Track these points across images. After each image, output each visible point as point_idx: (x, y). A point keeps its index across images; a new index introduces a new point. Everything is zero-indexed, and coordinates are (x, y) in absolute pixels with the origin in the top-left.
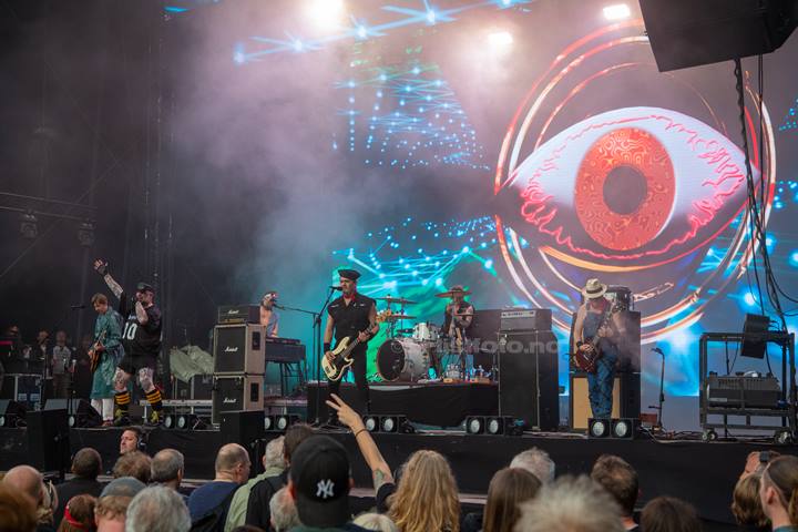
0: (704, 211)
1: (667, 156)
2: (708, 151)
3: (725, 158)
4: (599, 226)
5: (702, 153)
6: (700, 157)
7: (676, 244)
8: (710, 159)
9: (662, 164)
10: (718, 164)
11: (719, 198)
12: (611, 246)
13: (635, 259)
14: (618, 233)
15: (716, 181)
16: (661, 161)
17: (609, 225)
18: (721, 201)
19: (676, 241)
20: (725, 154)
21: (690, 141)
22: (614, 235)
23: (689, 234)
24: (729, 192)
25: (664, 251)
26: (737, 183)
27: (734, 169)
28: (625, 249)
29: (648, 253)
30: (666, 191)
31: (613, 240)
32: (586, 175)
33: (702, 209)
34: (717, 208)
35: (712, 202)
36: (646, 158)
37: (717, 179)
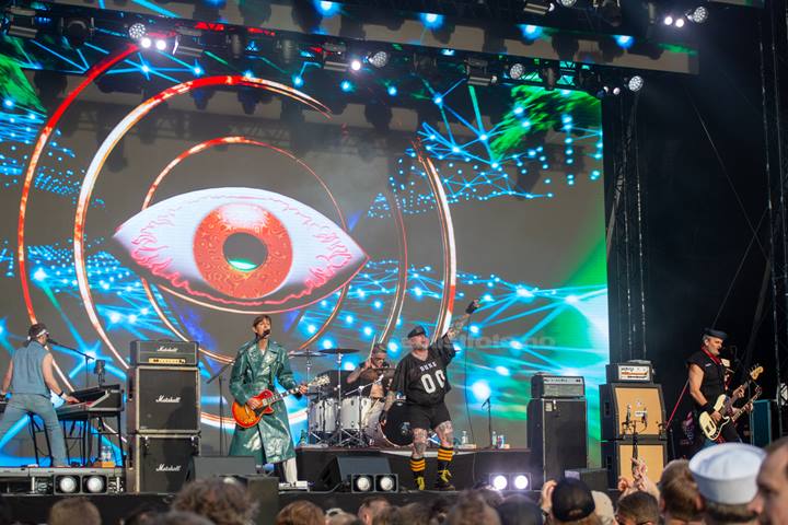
0: (318, 275)
1: (285, 231)
2: (321, 233)
3: (337, 240)
4: (217, 276)
5: (316, 234)
6: (314, 236)
7: (293, 299)
8: (323, 239)
9: (281, 236)
10: (330, 244)
11: (332, 269)
12: (230, 294)
13: (254, 306)
14: (237, 284)
16: (279, 234)
17: (229, 277)
18: (334, 271)
19: (292, 296)
20: (336, 237)
21: (306, 223)
22: (233, 285)
23: (304, 292)
24: (341, 265)
25: (281, 302)
26: (347, 260)
27: (342, 249)
28: (244, 297)
29: (267, 302)
30: (284, 257)
31: (232, 289)
32: (204, 234)
33: (316, 274)
34: (329, 275)
35: (325, 271)
36: (265, 230)
37: (330, 254)
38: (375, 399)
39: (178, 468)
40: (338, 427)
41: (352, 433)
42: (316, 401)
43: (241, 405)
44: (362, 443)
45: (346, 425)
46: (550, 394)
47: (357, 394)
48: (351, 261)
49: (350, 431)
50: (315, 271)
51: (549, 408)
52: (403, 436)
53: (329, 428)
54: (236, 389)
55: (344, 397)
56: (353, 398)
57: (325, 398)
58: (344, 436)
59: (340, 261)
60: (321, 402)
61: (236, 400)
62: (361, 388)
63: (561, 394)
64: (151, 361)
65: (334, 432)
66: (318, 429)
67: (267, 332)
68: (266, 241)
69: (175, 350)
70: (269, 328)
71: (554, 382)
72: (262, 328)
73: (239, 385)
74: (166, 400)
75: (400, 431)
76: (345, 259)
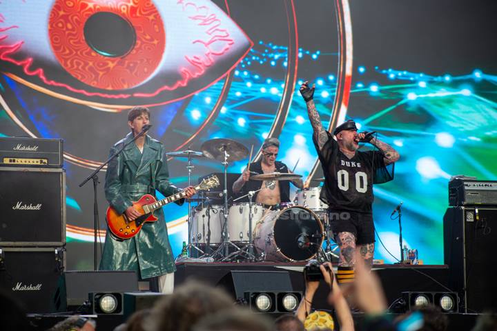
0: (195, 64)
1: (156, 11)
2: (198, 14)
3: (215, 23)
4: (77, 64)
5: (194, 15)
6: (190, 18)
7: (166, 91)
8: (200, 22)
9: (151, 17)
10: (208, 27)
11: (211, 57)
12: (94, 84)
14: (101, 73)
15: (207, 41)
16: (149, 14)
17: (91, 64)
19: (166, 87)
20: (215, 19)
22: (97, 74)
23: (179, 83)
24: (221, 52)
25: (154, 95)
26: (228, 46)
27: (223, 34)
28: (110, 88)
29: (136, 95)
30: (156, 42)
31: (96, 79)
32: (62, 13)
33: (193, 62)
34: (208, 64)
35: (203, 59)
36: (133, 10)
37: (207, 39)
38: (267, 206)
39: (38, 287)
40: (223, 238)
41: (240, 245)
42: (199, 209)
43: (119, 214)
44: (252, 257)
45: (234, 236)
46: (471, 202)
47: (246, 200)
48: (233, 48)
49: (238, 243)
50: (191, 58)
51: (470, 218)
52: (300, 249)
53: (215, 239)
54: (113, 195)
55: (231, 204)
56: (242, 206)
57: (210, 206)
58: (232, 249)
59: (221, 48)
60: (205, 210)
61: (112, 207)
62: (252, 193)
63: (485, 202)
64: (7, 161)
65: (220, 244)
66: (201, 241)
67: (146, 128)
68: (135, 23)
69: (35, 148)
70: (148, 122)
71: (476, 188)
72: (140, 123)
73: (115, 190)
74: (24, 208)
75: (297, 242)
76: (226, 45)
